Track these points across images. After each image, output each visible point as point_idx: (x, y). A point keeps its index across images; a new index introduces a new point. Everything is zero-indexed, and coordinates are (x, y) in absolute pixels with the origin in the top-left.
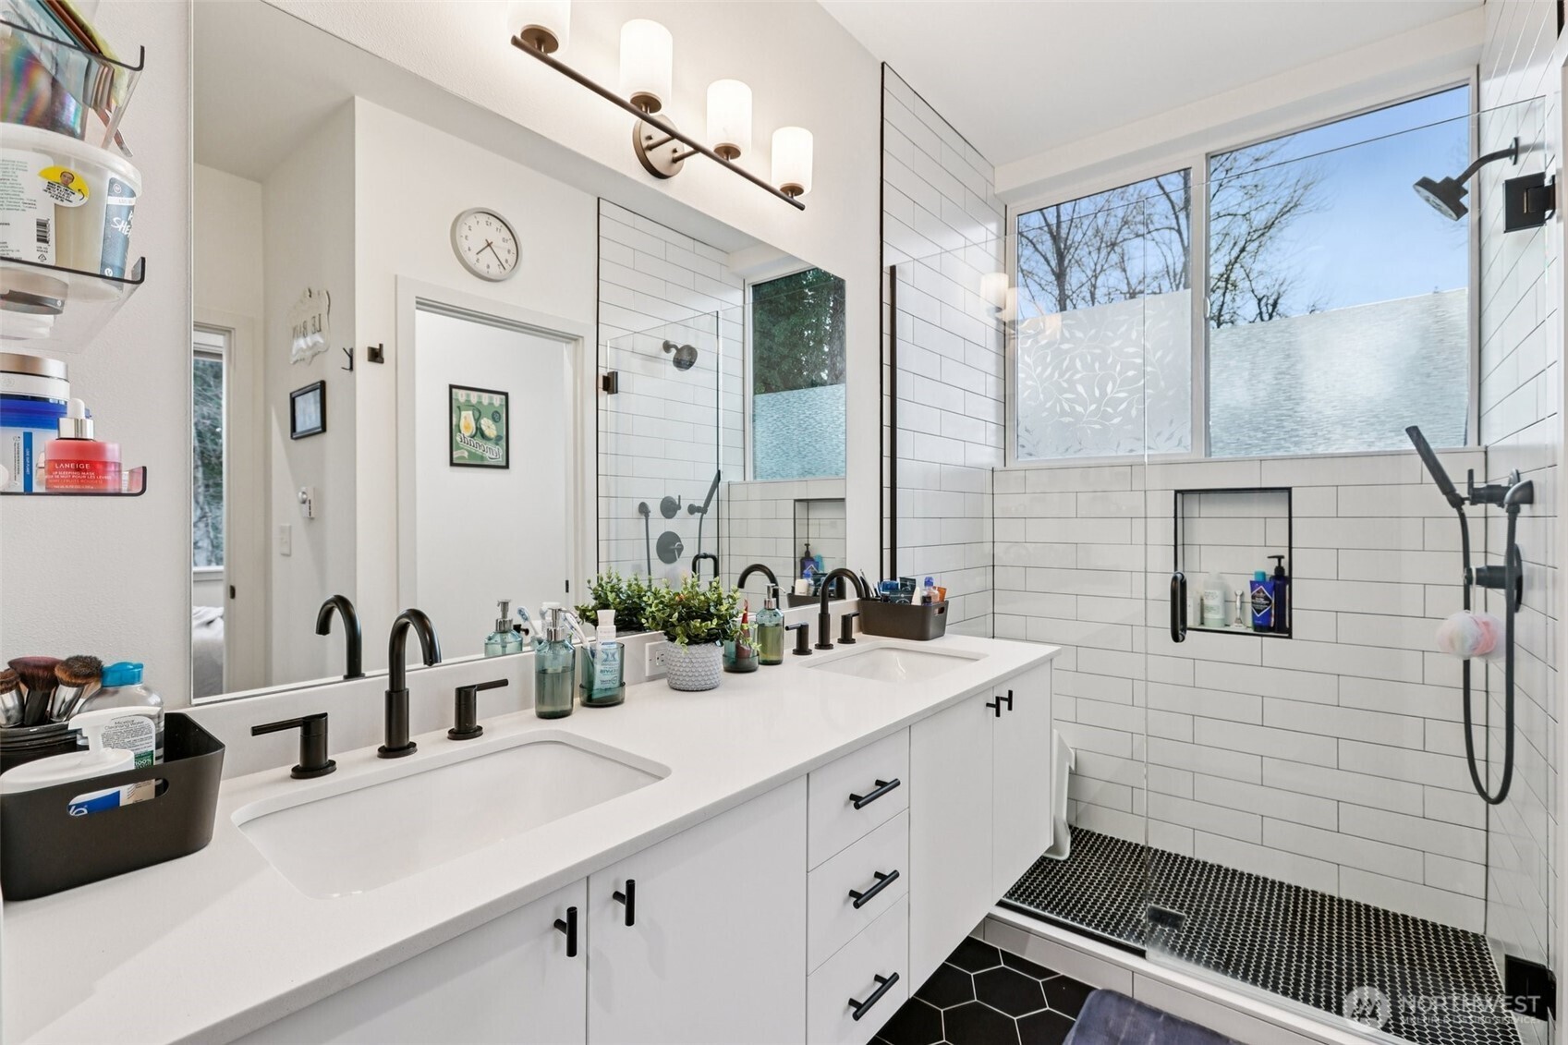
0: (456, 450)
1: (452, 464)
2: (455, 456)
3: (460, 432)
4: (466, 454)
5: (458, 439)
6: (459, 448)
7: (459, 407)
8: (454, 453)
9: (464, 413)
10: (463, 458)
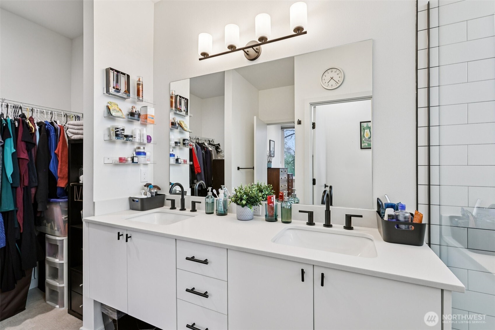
0: (363, 143)
1: (361, 148)
2: (362, 146)
3: (364, 137)
4: (367, 145)
5: (364, 140)
6: (364, 143)
7: (364, 129)
8: (362, 144)
9: (366, 131)
10: (366, 146)
